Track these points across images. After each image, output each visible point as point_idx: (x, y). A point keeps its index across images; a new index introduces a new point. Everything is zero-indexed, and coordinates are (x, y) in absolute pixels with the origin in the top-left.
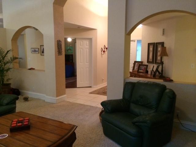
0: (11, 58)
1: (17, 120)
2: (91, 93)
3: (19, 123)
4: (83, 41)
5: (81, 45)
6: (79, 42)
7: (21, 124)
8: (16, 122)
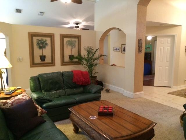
0: (98, 55)
1: (103, 106)
2: (170, 93)
3: (104, 109)
4: (164, 39)
5: (162, 43)
6: (160, 40)
7: (106, 110)
8: (102, 108)
